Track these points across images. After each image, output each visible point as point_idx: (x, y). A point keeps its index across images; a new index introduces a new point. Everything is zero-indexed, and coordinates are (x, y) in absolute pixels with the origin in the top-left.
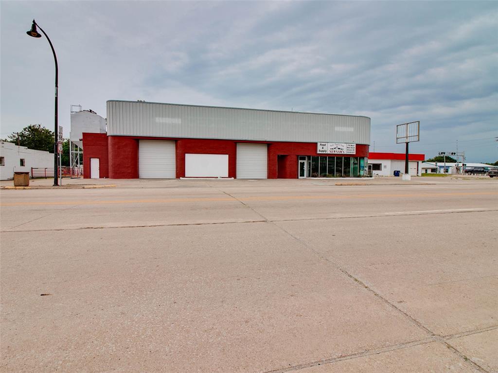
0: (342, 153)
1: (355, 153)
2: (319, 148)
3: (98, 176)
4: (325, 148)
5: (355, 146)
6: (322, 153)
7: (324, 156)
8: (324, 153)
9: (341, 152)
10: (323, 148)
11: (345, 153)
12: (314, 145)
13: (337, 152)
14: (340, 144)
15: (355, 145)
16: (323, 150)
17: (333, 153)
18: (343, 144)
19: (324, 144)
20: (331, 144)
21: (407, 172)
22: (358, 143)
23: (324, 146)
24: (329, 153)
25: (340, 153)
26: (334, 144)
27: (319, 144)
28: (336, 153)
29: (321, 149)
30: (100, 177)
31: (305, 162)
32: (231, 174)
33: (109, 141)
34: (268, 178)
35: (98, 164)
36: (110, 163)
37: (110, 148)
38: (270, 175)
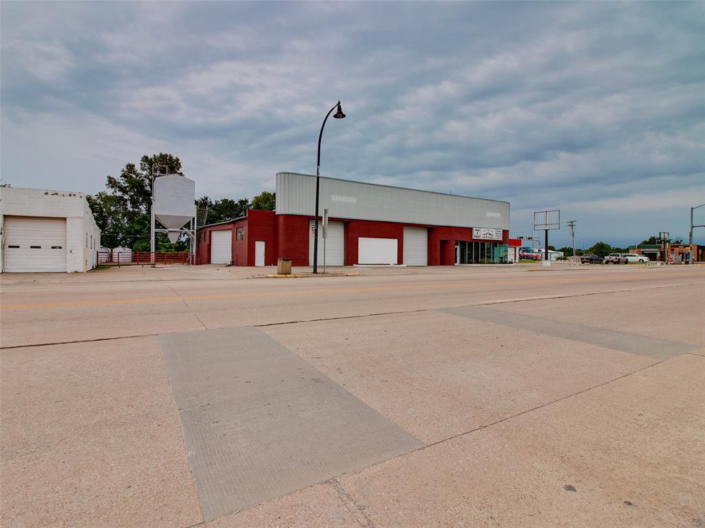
0: (492, 239)
1: (501, 239)
2: (475, 233)
3: (263, 263)
5: (502, 232)
6: (476, 238)
7: (477, 242)
8: (478, 238)
9: (491, 237)
11: (495, 239)
12: (470, 230)
13: (488, 237)
14: (491, 230)
17: (485, 238)
18: (493, 230)
19: (478, 229)
20: (484, 229)
21: (546, 258)
22: (504, 229)
23: (477, 232)
24: (482, 238)
25: (490, 239)
26: (486, 229)
27: (473, 229)
28: (487, 239)
29: (476, 235)
30: (266, 265)
31: (458, 248)
32: (400, 261)
33: (281, 221)
34: (428, 265)
35: (264, 248)
36: (281, 247)
37: (281, 230)
38: (431, 262)
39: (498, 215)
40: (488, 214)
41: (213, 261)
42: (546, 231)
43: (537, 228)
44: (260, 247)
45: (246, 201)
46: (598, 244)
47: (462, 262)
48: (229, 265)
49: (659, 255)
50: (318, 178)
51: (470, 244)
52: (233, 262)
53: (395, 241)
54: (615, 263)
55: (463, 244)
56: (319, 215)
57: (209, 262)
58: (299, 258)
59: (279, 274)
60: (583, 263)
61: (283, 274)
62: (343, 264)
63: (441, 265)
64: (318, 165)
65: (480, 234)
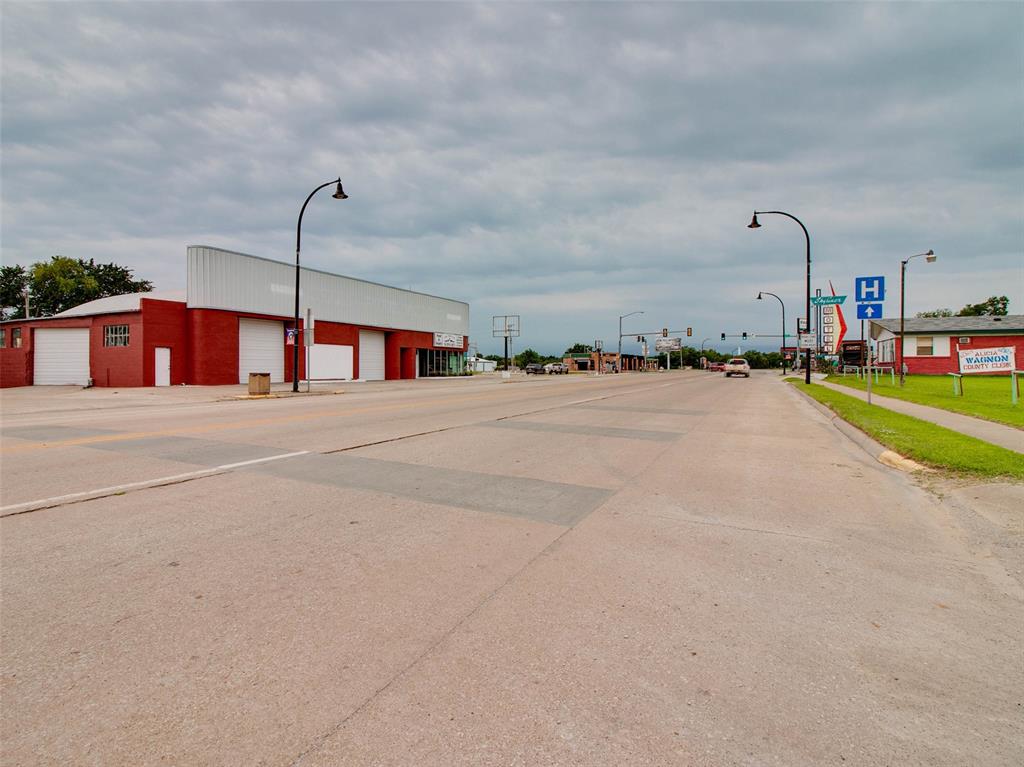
1: (463, 347)
2: (436, 339)
7: (439, 350)
8: (440, 346)
12: (431, 335)
14: (452, 335)
15: (462, 337)
17: (447, 346)
19: (440, 334)
20: (445, 335)
22: (465, 336)
23: (440, 338)
24: (444, 346)
26: (448, 334)
27: (435, 335)
30: (172, 383)
31: (417, 357)
32: (356, 375)
33: (197, 317)
34: (387, 378)
35: (169, 358)
36: (199, 356)
37: (198, 332)
38: (390, 374)
39: (459, 318)
40: (450, 317)
41: (37, 380)
42: (506, 338)
43: (496, 334)
44: (163, 358)
45: (20, 271)
46: (527, 352)
47: (422, 374)
48: (89, 387)
49: (589, 364)
50: (298, 268)
51: (431, 352)
52: (94, 381)
53: (350, 349)
54: (557, 373)
55: (423, 353)
56: (300, 316)
57: (30, 382)
58: (223, 371)
59: (251, 394)
60: (528, 373)
61: (260, 394)
62: (283, 381)
63: (402, 378)
64: (298, 250)
65: (441, 341)
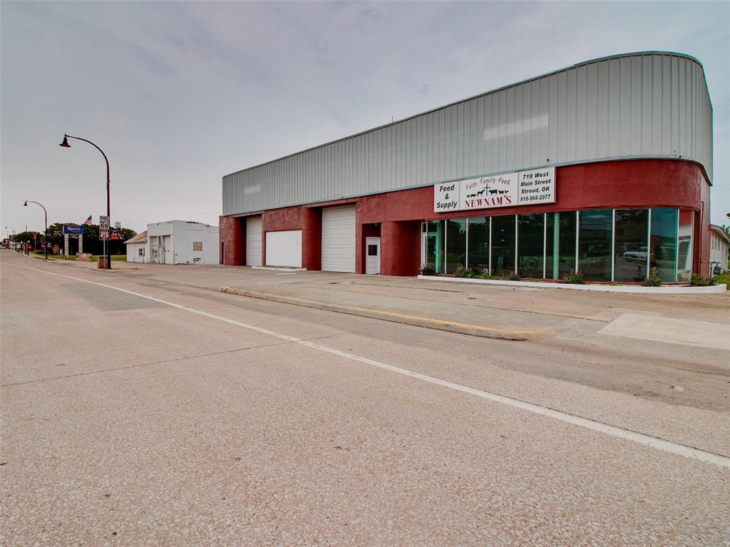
0: (505, 203)
1: (552, 199)
2: (439, 197)
4: (453, 196)
5: (552, 176)
6: (446, 210)
8: (451, 209)
9: (500, 200)
10: (447, 197)
11: (514, 203)
12: (432, 191)
13: (488, 201)
14: (497, 177)
15: (552, 172)
16: (448, 201)
17: (476, 206)
18: (505, 177)
19: (450, 185)
20: (469, 182)
22: (563, 161)
23: (450, 192)
24: (464, 207)
25: (498, 205)
26: (478, 180)
27: (437, 188)
28: (484, 205)
29: (443, 201)
65: (455, 197)
